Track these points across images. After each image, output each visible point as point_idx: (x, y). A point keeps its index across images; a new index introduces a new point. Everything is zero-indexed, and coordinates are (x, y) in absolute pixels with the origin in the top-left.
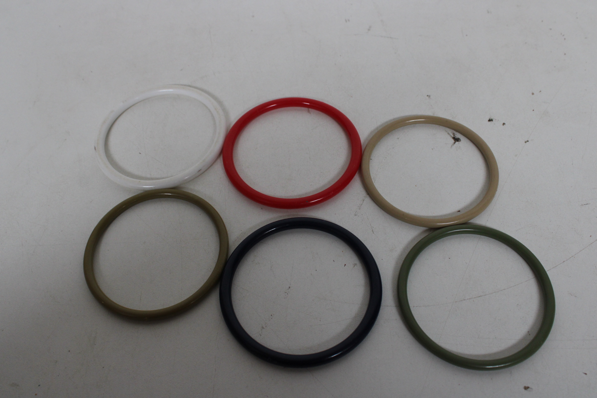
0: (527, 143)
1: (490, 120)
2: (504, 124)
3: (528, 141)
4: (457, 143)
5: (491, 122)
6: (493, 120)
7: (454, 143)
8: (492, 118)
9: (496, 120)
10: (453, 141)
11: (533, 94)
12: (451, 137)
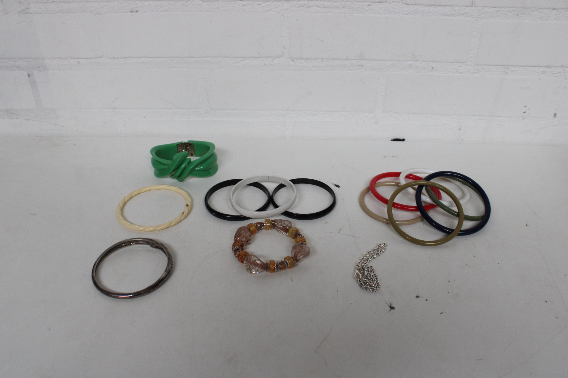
0: (442, 314)
1: (417, 297)
2: (427, 300)
3: (442, 313)
4: (392, 310)
5: (418, 298)
6: (420, 297)
7: (390, 310)
8: (419, 295)
9: (421, 297)
10: (389, 309)
11: (449, 281)
12: (389, 305)
